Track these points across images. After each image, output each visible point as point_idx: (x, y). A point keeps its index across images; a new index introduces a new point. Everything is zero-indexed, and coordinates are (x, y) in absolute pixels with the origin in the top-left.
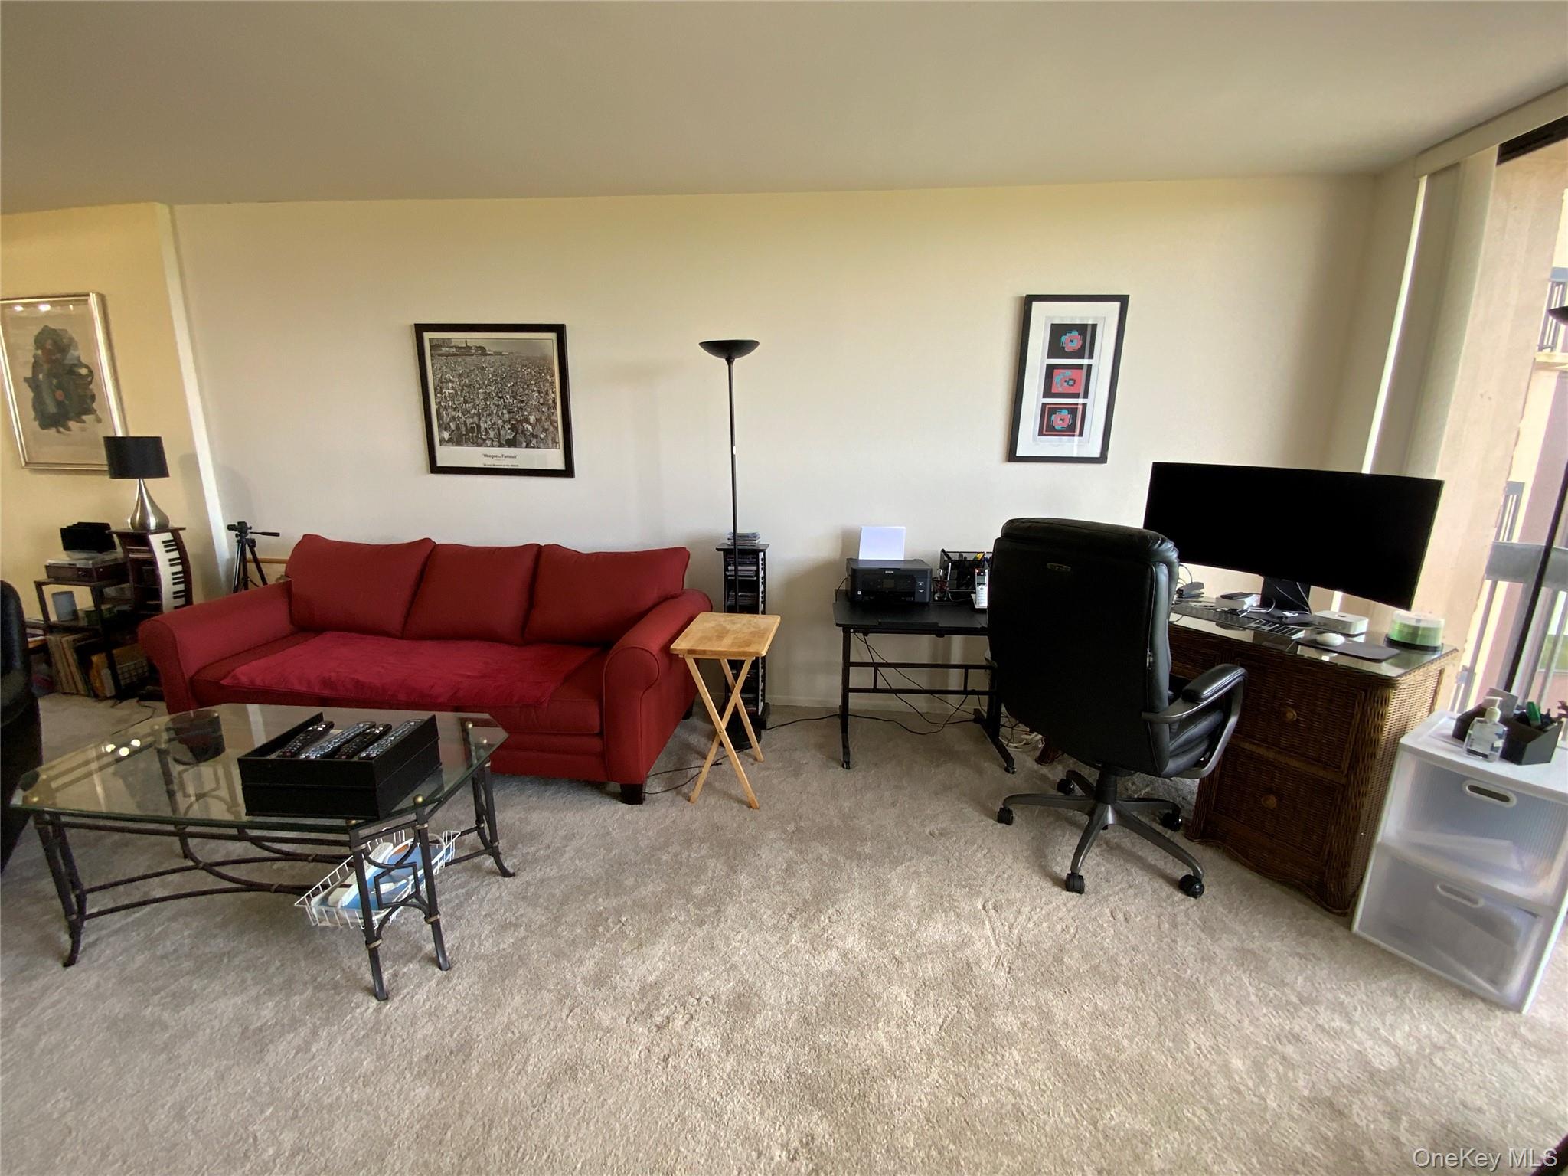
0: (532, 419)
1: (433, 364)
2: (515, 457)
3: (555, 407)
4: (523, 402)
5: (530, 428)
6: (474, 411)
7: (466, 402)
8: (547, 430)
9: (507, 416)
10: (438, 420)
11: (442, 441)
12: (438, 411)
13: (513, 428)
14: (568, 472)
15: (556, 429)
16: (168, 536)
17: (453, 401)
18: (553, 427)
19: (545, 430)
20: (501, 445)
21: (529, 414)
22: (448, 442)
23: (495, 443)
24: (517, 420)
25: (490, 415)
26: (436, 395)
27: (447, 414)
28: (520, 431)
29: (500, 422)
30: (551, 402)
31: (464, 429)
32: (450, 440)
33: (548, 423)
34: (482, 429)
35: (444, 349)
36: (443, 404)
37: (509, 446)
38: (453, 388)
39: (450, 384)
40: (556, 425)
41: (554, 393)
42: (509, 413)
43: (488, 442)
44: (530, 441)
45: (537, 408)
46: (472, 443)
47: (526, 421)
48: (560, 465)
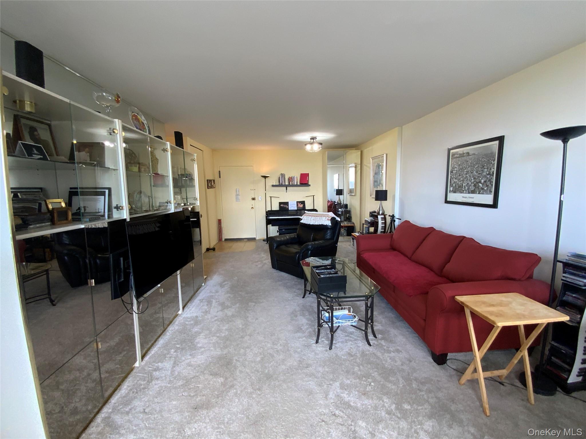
0: (482, 181)
1: (451, 162)
2: (473, 198)
3: (493, 175)
4: (480, 174)
5: (481, 185)
6: (462, 179)
7: (460, 175)
9: (473, 181)
10: (450, 183)
11: (450, 191)
12: (450, 180)
13: (475, 186)
14: (494, 205)
16: (383, 216)
17: (455, 175)
18: (491, 184)
19: (487, 186)
20: (469, 193)
21: (482, 179)
23: (467, 192)
24: (477, 182)
25: (467, 180)
26: (451, 173)
27: (453, 181)
28: (477, 186)
29: (470, 183)
30: (491, 173)
31: (457, 186)
32: (453, 191)
33: (489, 183)
34: (463, 186)
35: (456, 156)
36: (452, 177)
37: (472, 193)
38: (456, 171)
39: (456, 169)
40: (492, 183)
41: (494, 168)
42: (474, 179)
43: (465, 192)
44: (480, 192)
45: (485, 176)
46: (459, 192)
47: (480, 182)
48: (491, 203)
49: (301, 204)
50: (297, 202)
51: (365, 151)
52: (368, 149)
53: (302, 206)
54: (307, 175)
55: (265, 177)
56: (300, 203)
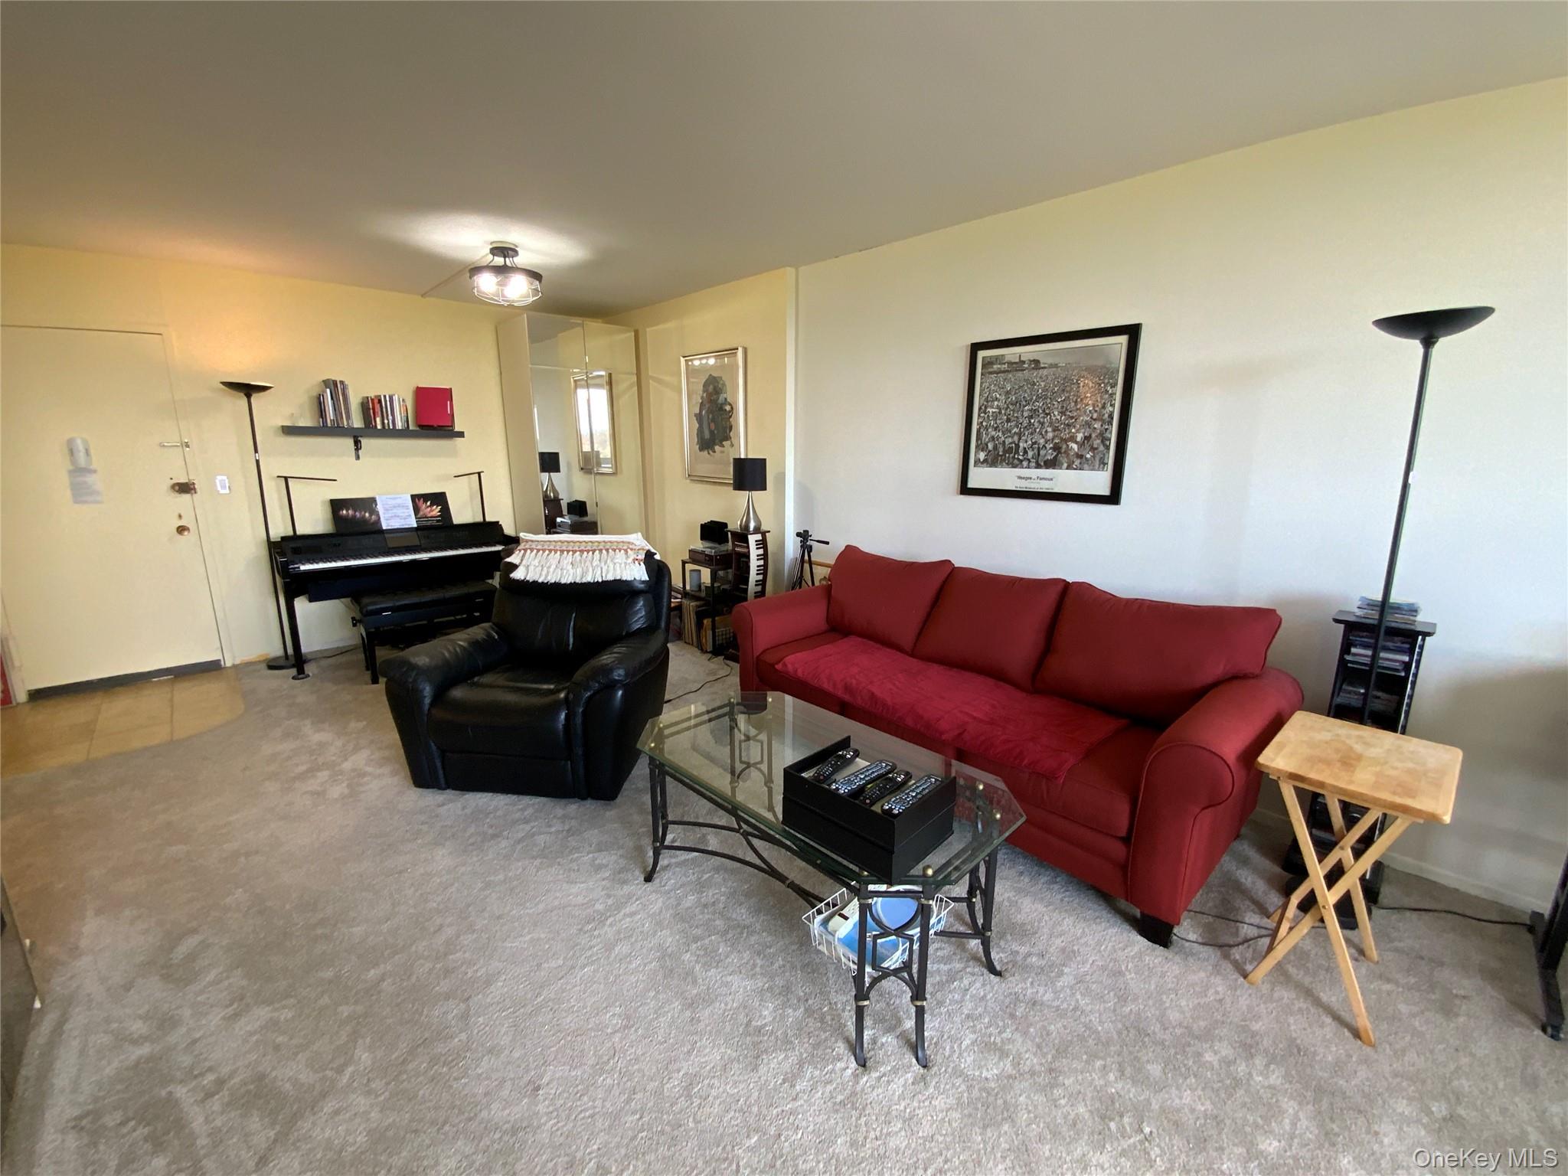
0: (1080, 437)
1: (982, 383)
2: (1052, 479)
3: (1110, 423)
4: (1072, 418)
6: (1016, 430)
7: (1008, 420)
8: (1096, 449)
9: (1050, 435)
10: (977, 441)
11: (977, 462)
12: (978, 431)
13: (1057, 448)
14: (1113, 497)
15: (1108, 448)
16: (759, 537)
17: (995, 420)
18: (1104, 445)
19: (1093, 449)
20: (1038, 466)
21: (1078, 431)
22: (982, 463)
23: (1032, 464)
24: (1062, 439)
25: (1032, 434)
26: (979, 415)
27: (987, 434)
28: (1063, 450)
29: (1042, 441)
30: (1106, 416)
31: (1001, 450)
32: (985, 461)
33: (1099, 441)
34: (1021, 449)
35: (996, 367)
36: (984, 424)
37: (1048, 468)
38: (998, 407)
39: (996, 403)
40: (1108, 443)
41: (1113, 405)
42: (1054, 431)
43: (1025, 463)
44: (1073, 462)
45: (1088, 424)
46: (1007, 464)
47: (1073, 439)
48: (1105, 490)
49: (431, 505)
50: (414, 497)
51: (650, 333)
52: (661, 327)
53: (436, 511)
54: (446, 395)
55: (248, 390)
56: (425, 501)
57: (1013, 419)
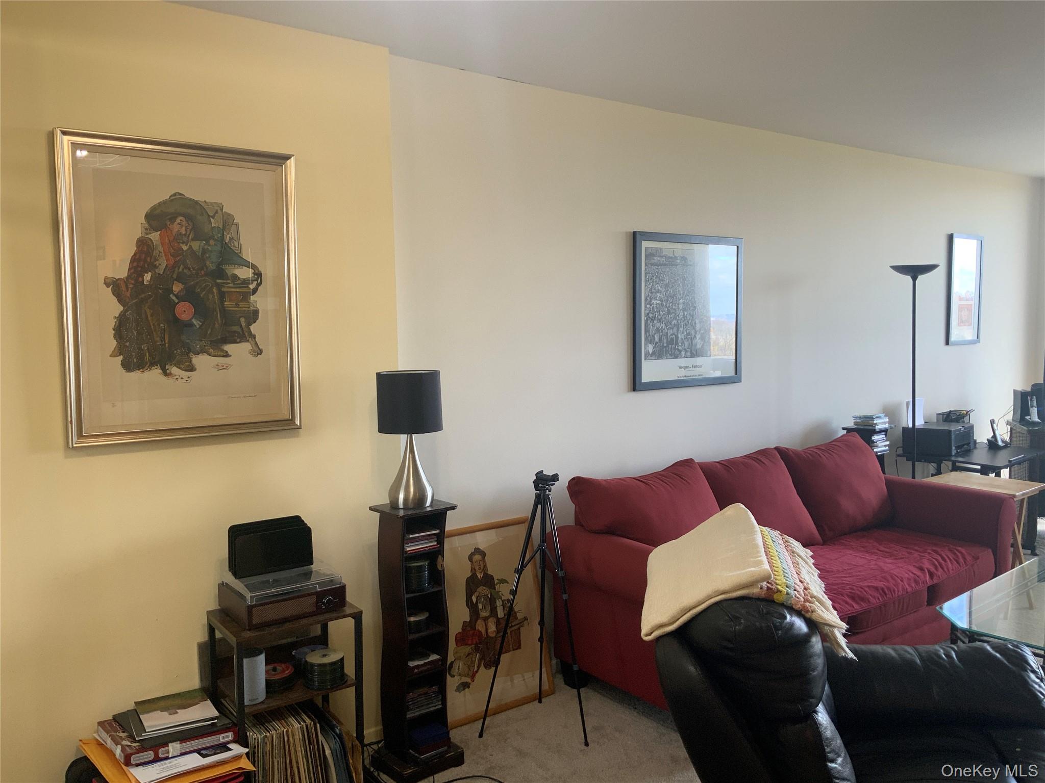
1: (646, 274)
6: (674, 322)
7: (669, 313)
9: (699, 326)
10: (645, 334)
11: (647, 355)
13: (704, 338)
14: (737, 377)
20: (693, 356)
22: (652, 355)
23: (688, 354)
25: (686, 325)
26: (646, 307)
27: (653, 326)
28: (707, 340)
29: (694, 332)
31: (665, 341)
32: (654, 353)
34: (679, 339)
35: (656, 259)
36: (651, 315)
37: (699, 357)
38: (660, 299)
39: (658, 295)
42: (701, 322)
43: (683, 353)
44: (713, 350)
46: (671, 355)
47: (712, 330)
48: (730, 372)
57: (672, 311)
